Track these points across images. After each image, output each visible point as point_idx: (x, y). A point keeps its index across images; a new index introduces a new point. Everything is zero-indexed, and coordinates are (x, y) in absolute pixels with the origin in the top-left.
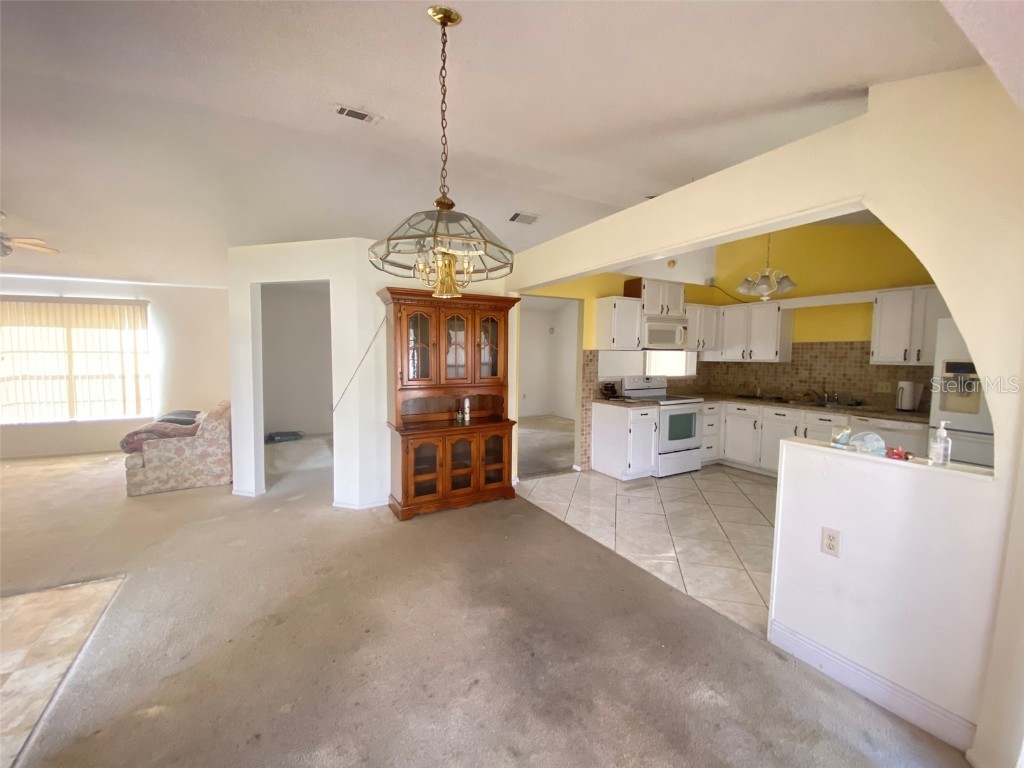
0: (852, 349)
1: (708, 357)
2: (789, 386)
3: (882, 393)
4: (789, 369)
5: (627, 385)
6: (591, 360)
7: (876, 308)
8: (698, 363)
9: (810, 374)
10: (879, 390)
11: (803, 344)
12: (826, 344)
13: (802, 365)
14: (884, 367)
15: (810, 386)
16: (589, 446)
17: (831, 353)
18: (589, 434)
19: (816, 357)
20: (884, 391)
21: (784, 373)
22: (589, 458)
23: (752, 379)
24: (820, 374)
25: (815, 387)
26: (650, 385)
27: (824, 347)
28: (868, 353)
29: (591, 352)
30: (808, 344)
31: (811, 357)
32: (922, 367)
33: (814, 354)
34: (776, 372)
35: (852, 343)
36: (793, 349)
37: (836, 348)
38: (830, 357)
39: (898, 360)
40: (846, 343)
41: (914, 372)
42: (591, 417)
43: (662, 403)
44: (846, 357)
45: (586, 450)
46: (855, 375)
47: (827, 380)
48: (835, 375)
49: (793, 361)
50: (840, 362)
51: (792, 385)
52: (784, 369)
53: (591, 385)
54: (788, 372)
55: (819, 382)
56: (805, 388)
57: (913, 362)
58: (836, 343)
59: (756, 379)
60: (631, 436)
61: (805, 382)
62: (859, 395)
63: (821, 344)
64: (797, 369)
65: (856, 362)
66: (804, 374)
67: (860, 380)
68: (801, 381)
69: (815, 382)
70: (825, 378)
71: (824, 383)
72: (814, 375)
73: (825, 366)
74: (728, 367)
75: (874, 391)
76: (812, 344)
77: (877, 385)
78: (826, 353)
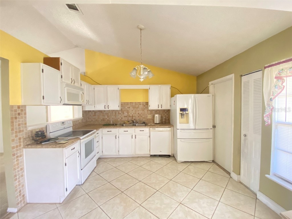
0: (140, 104)
1: (87, 109)
2: (121, 119)
4: (120, 112)
5: (51, 129)
6: (19, 114)
8: (83, 111)
9: (128, 114)
10: (148, 118)
11: (125, 103)
12: (132, 103)
13: (125, 111)
15: (128, 118)
16: (23, 186)
17: (134, 106)
18: (22, 176)
19: (129, 107)
20: (150, 118)
21: (119, 114)
22: (23, 196)
23: (106, 117)
24: (131, 114)
25: (130, 119)
26: (65, 126)
27: (132, 104)
29: (19, 107)
30: (126, 103)
31: (128, 107)
33: (129, 106)
34: (116, 114)
35: (140, 103)
36: (121, 105)
37: (135, 104)
38: (134, 107)
39: (156, 108)
40: (138, 103)
41: (156, 112)
42: (22, 162)
43: (81, 138)
44: (138, 107)
45: (20, 191)
46: (142, 113)
47: (134, 116)
48: (136, 114)
49: (122, 109)
50: (137, 109)
51: (122, 118)
52: (119, 112)
53: (20, 135)
54: (120, 114)
55: (131, 116)
56: (126, 119)
57: (160, 108)
58: (135, 103)
59: (108, 117)
60: (66, 168)
61: (126, 117)
62: (144, 120)
63: (131, 103)
64: (123, 112)
65: (141, 109)
66: (126, 114)
67: (143, 115)
68: (125, 117)
69: (129, 117)
70: (133, 115)
71: (133, 117)
72: (129, 114)
73: (132, 110)
74: (95, 112)
75: (147, 118)
76: (128, 103)
77: (148, 116)
78: (132, 106)
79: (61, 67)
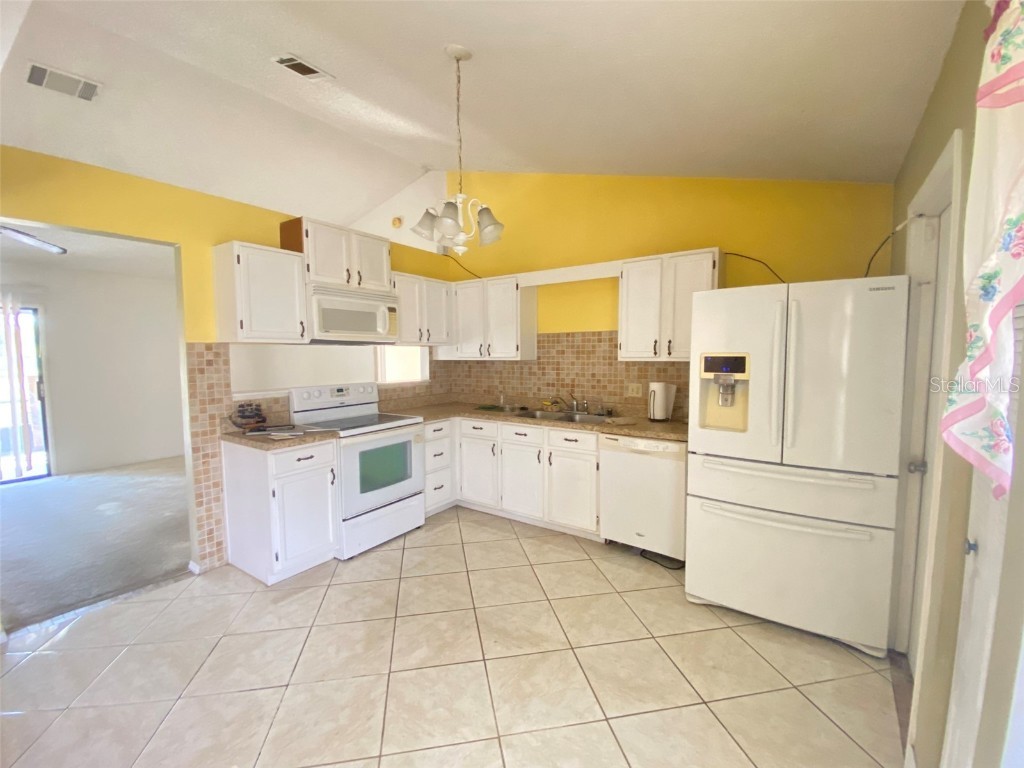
0: (600, 341)
1: (443, 355)
2: (536, 391)
3: (633, 398)
4: (535, 369)
6: (210, 363)
7: (623, 283)
8: (431, 362)
9: (558, 374)
10: (629, 394)
11: (548, 335)
12: (573, 334)
13: (548, 363)
14: (634, 363)
15: (558, 391)
16: (218, 522)
17: (578, 347)
18: (217, 499)
19: (563, 352)
20: (635, 395)
21: (530, 374)
22: (219, 544)
23: (496, 382)
24: (568, 375)
25: (564, 393)
27: (571, 339)
28: (616, 346)
29: (209, 347)
30: (554, 335)
31: (558, 352)
32: (673, 363)
33: (560, 349)
34: (522, 373)
35: (600, 333)
36: (539, 342)
37: (583, 341)
38: (578, 352)
39: (648, 356)
40: (594, 334)
41: (665, 370)
43: (342, 434)
44: (594, 352)
45: (211, 532)
46: (604, 375)
47: (576, 383)
48: (583, 375)
49: (539, 358)
50: (589, 358)
51: (539, 389)
52: (530, 368)
53: (211, 409)
54: (535, 374)
55: (567, 385)
56: (552, 393)
57: (664, 357)
58: (584, 334)
59: (501, 383)
60: (274, 503)
61: (553, 385)
62: (609, 401)
63: (568, 335)
64: (544, 369)
65: (604, 358)
66: (551, 375)
67: (610, 382)
68: (548, 385)
69: (563, 386)
70: (573, 380)
71: (573, 386)
72: (561, 377)
73: (573, 364)
74: (470, 367)
75: (625, 396)
76: (558, 335)
77: (627, 388)
78: (573, 347)
79: (307, 243)
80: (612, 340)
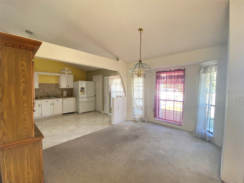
0: (52, 85)
7: (61, 77)
9: (43, 91)
10: (59, 93)
12: (47, 84)
15: (43, 94)
17: (48, 86)
19: (44, 87)
24: (46, 91)
27: (46, 84)
30: (42, 84)
31: (43, 87)
35: (53, 84)
40: (51, 84)
46: (54, 91)
48: (49, 91)
50: (50, 88)
51: (38, 94)
55: (46, 93)
58: (49, 84)
61: (42, 93)
63: (45, 84)
65: (54, 88)
66: (42, 91)
67: (55, 92)
68: (41, 93)
69: (44, 93)
70: (47, 92)
71: (47, 93)
73: (47, 89)
76: (43, 84)
78: (47, 86)
80: (57, 85)
